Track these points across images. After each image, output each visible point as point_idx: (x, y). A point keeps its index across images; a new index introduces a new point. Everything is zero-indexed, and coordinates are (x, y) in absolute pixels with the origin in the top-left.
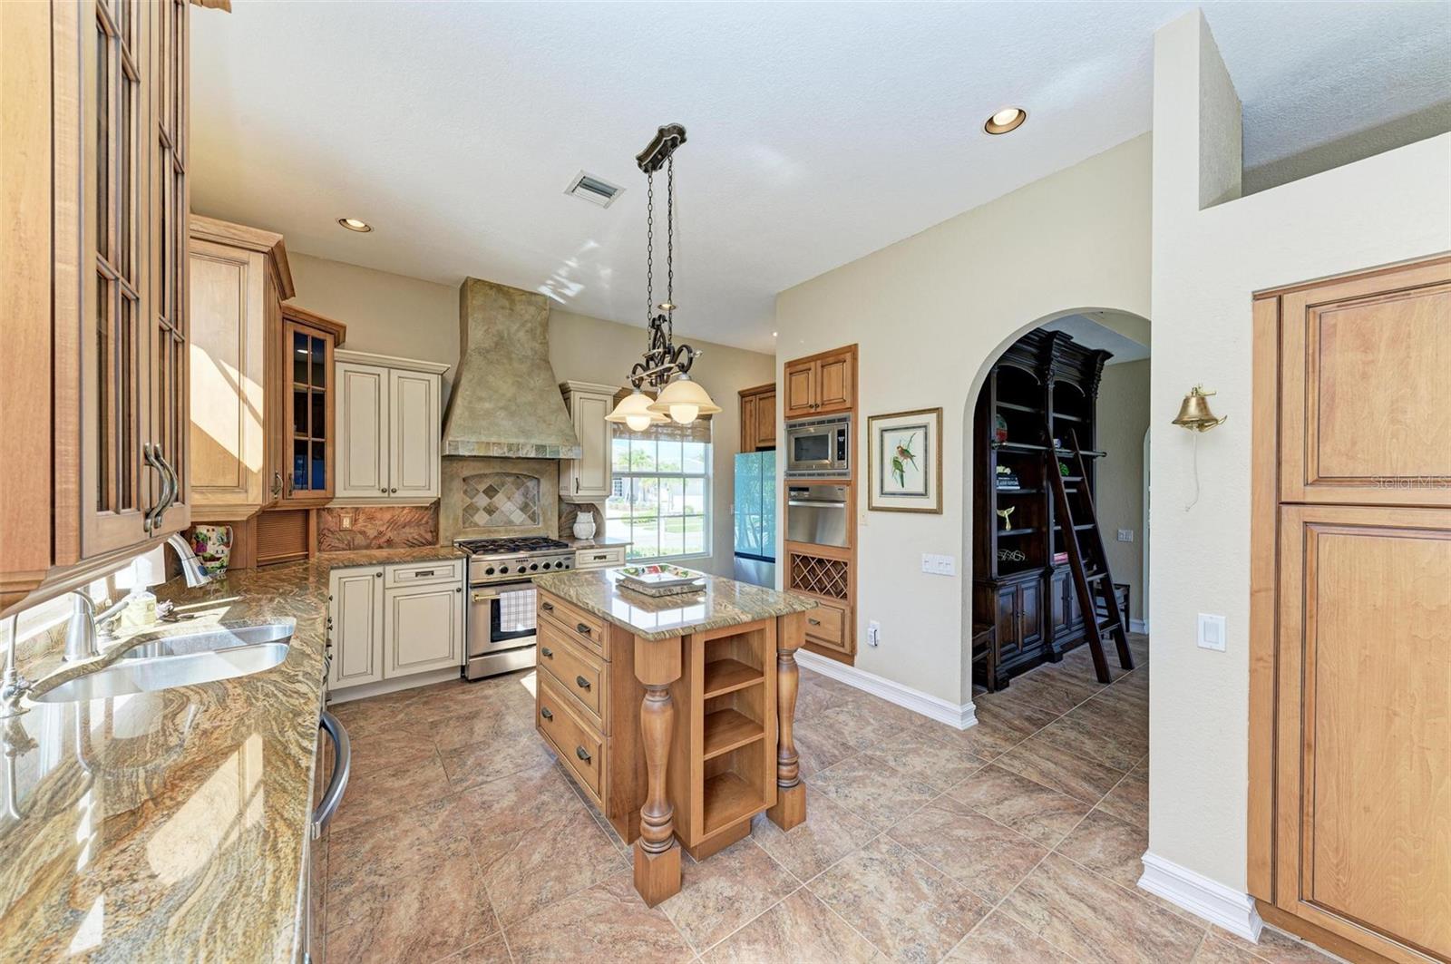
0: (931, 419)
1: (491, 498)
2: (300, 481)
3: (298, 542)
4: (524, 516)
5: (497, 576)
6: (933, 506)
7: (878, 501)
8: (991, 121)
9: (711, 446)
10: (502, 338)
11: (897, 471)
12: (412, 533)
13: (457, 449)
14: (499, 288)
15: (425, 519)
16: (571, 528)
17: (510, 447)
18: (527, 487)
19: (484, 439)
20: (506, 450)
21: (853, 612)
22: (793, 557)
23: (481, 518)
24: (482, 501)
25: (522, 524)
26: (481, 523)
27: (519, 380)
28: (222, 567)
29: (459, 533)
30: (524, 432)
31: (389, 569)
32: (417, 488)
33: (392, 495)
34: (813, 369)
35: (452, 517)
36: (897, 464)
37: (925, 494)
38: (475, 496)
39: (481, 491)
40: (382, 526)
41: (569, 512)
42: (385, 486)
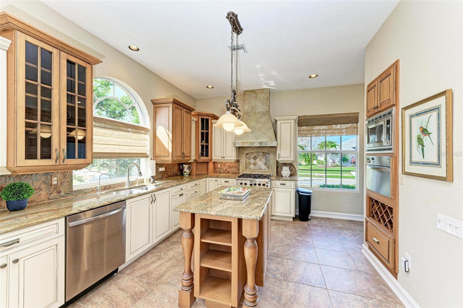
0: (441, 101)
1: (255, 160)
2: (202, 155)
3: (206, 169)
4: (266, 167)
6: (445, 175)
9: (359, 136)
10: (253, 107)
11: (420, 146)
12: (233, 170)
13: (236, 145)
14: (253, 91)
15: (237, 166)
16: (281, 172)
17: (251, 143)
18: (267, 156)
20: (249, 144)
22: (371, 200)
23: (252, 167)
24: (252, 161)
25: (265, 169)
26: (252, 168)
27: (258, 120)
28: (187, 174)
29: (244, 171)
30: (256, 138)
32: (230, 157)
33: (224, 159)
34: (377, 85)
35: (242, 166)
36: (420, 141)
37: (439, 165)
38: (250, 159)
39: (252, 158)
40: (227, 167)
41: (279, 166)
42: (222, 156)
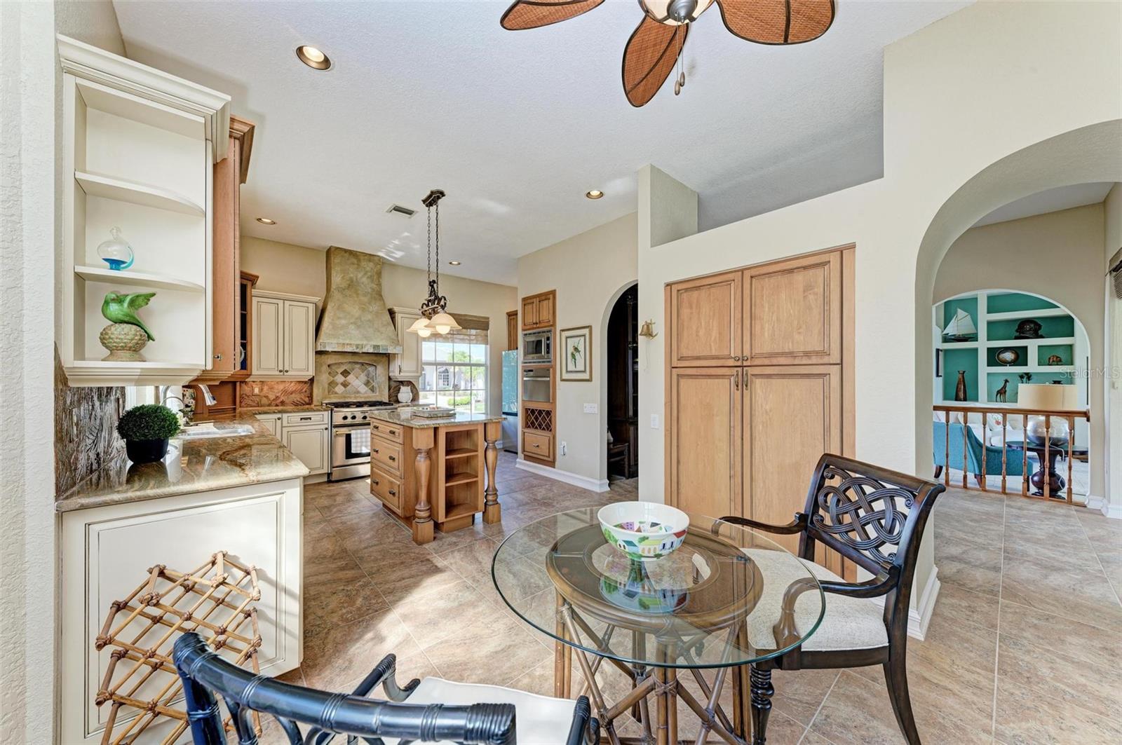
0: (586, 331)
1: (346, 377)
3: (231, 399)
4: (367, 389)
5: (349, 421)
6: (588, 378)
7: (565, 376)
8: (589, 193)
9: (488, 346)
10: (352, 281)
11: (573, 359)
12: (296, 397)
13: (325, 347)
14: (351, 253)
15: (304, 389)
16: (397, 396)
17: (357, 346)
18: (369, 371)
19: (341, 341)
20: (355, 348)
21: (554, 438)
22: (527, 410)
23: (339, 389)
24: (340, 378)
25: (366, 393)
26: (339, 392)
27: (364, 306)
28: (191, 411)
29: (326, 398)
30: (367, 338)
31: (285, 416)
32: (300, 370)
33: (286, 374)
34: (535, 303)
35: (321, 388)
36: (573, 355)
37: (585, 371)
38: (336, 376)
39: (340, 373)
40: (278, 392)
41: (395, 386)
42: (281, 368)
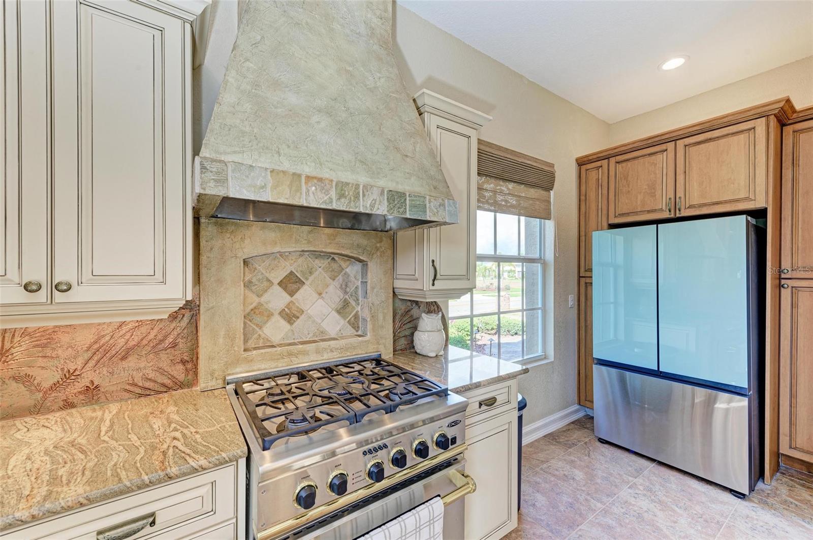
1: (292, 294)
4: (343, 322)
12: (141, 368)
15: (170, 339)
16: (411, 342)
17: (342, 188)
18: (347, 275)
19: (287, 168)
23: (276, 330)
24: (277, 299)
25: (340, 334)
29: (237, 362)
30: (365, 164)
35: (222, 332)
38: (265, 291)
39: (276, 281)
